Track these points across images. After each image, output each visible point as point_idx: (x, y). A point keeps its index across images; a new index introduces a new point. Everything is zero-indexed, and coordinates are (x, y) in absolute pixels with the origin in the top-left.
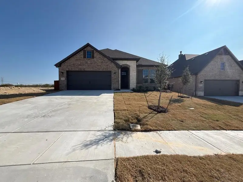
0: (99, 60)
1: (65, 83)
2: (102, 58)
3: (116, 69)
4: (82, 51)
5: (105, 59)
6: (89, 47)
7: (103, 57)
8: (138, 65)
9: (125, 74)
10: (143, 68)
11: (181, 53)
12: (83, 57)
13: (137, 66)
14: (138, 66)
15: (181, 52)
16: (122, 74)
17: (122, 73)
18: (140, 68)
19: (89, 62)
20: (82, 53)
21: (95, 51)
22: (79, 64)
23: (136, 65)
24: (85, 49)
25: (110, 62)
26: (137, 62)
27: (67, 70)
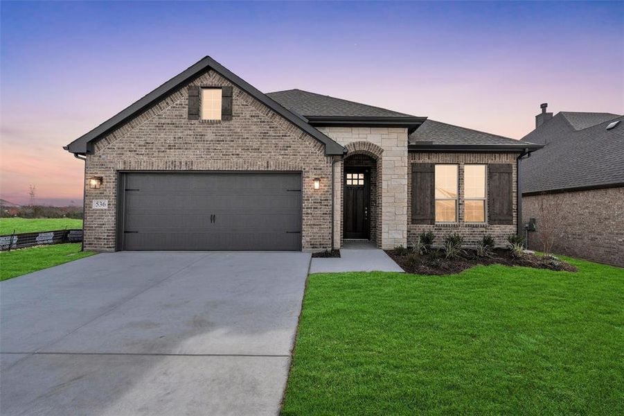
0: (253, 127)
1: (110, 220)
2: (267, 119)
3: (324, 163)
4: (185, 91)
5: (278, 121)
6: (211, 72)
7: (270, 114)
8: (413, 143)
9: (361, 183)
10: (433, 159)
11: (544, 110)
12: (185, 115)
13: (409, 152)
14: (414, 150)
15: (544, 106)
16: (349, 182)
17: (349, 176)
18: (425, 159)
19: (210, 136)
20: (182, 98)
21: (236, 91)
22: (170, 140)
23: (406, 144)
24: (198, 83)
25: (300, 132)
26: (410, 132)
27: (121, 167)
